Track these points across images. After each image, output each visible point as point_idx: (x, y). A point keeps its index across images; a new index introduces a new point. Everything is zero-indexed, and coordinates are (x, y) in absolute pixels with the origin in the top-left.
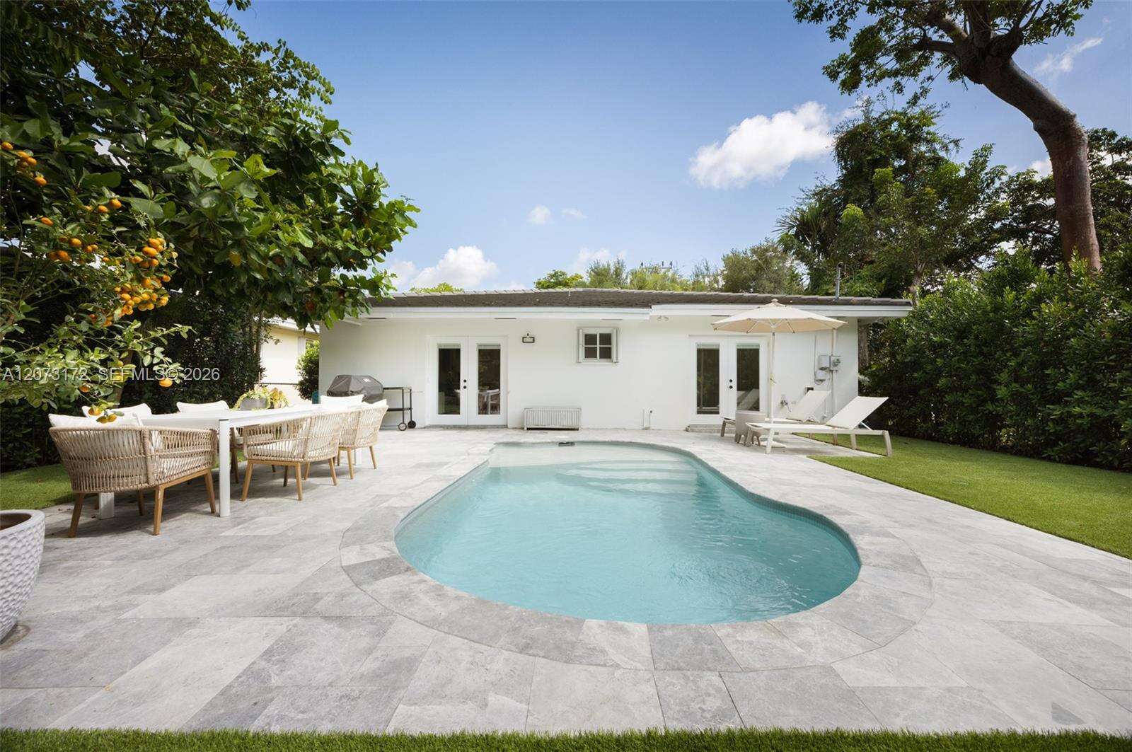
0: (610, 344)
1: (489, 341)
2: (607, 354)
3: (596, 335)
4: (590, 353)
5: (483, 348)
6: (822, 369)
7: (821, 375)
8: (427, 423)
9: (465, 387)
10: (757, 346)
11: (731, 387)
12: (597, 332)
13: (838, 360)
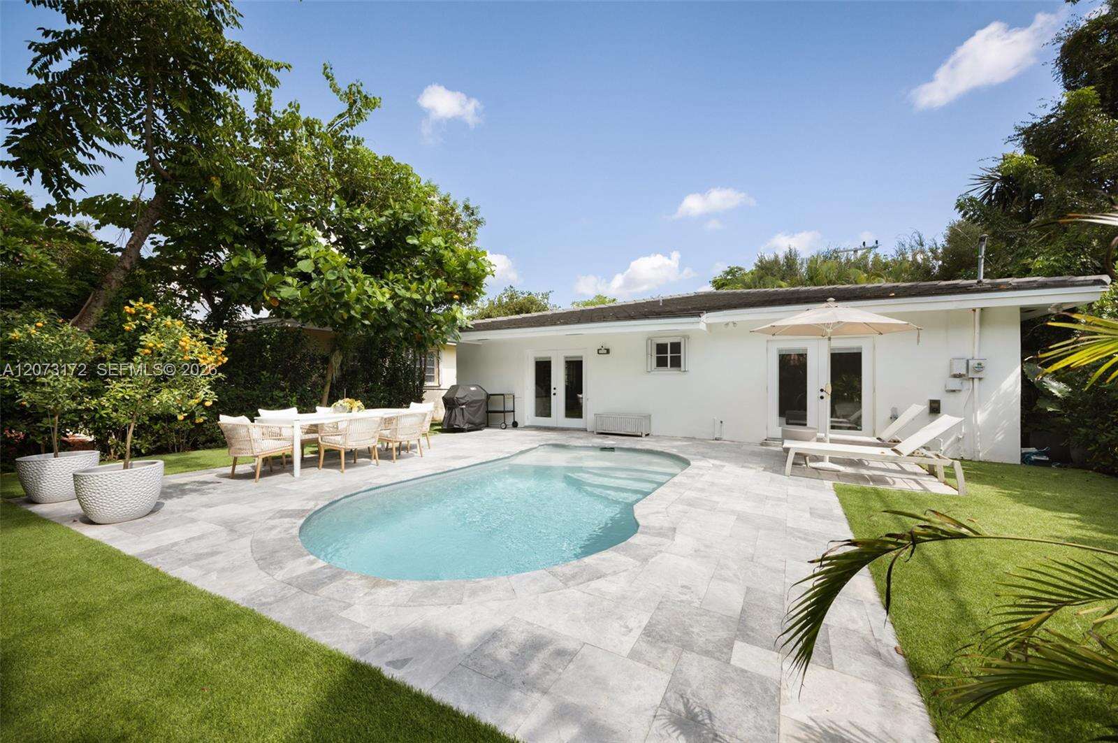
0: (680, 353)
1: (573, 353)
2: (676, 363)
3: (667, 344)
4: (661, 363)
5: (568, 360)
6: (955, 376)
7: (955, 384)
8: (527, 424)
9: (554, 394)
10: (857, 348)
11: (822, 398)
12: (668, 341)
13: (979, 364)
